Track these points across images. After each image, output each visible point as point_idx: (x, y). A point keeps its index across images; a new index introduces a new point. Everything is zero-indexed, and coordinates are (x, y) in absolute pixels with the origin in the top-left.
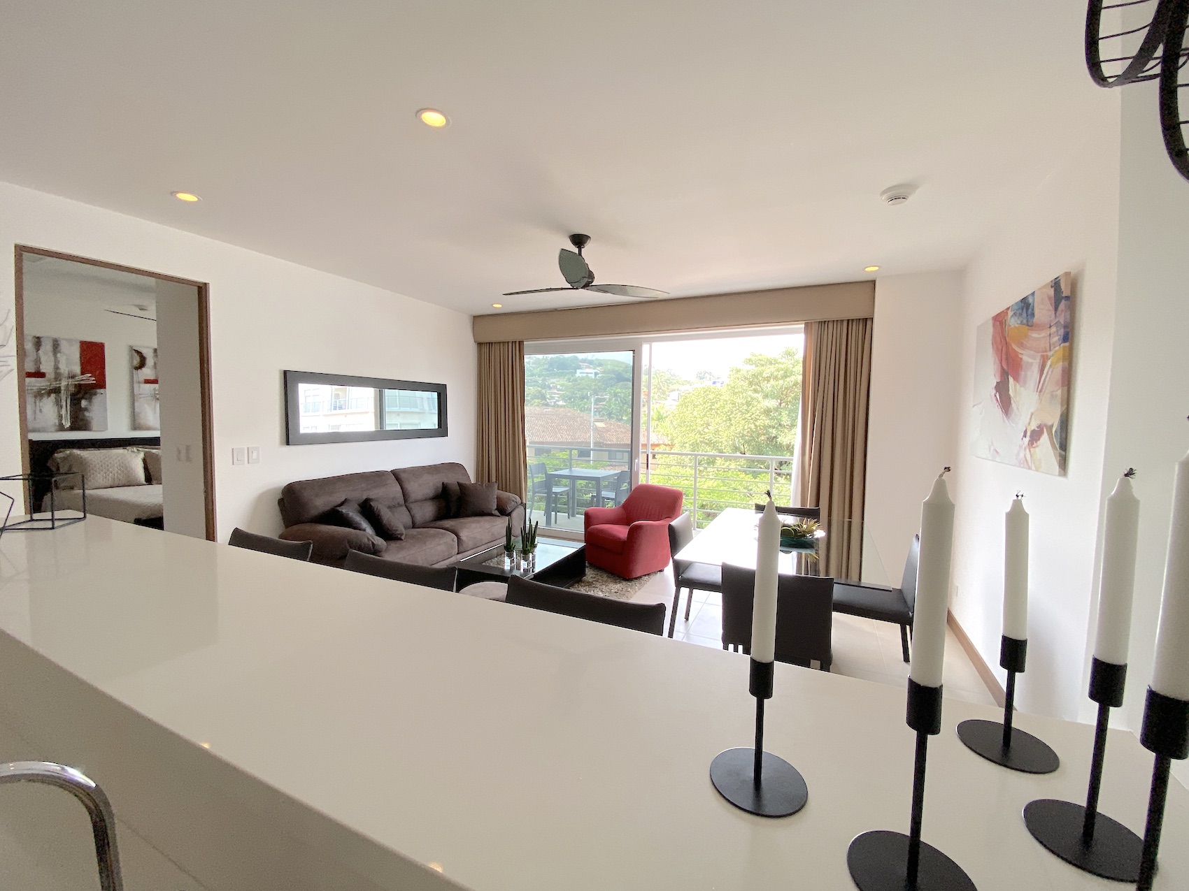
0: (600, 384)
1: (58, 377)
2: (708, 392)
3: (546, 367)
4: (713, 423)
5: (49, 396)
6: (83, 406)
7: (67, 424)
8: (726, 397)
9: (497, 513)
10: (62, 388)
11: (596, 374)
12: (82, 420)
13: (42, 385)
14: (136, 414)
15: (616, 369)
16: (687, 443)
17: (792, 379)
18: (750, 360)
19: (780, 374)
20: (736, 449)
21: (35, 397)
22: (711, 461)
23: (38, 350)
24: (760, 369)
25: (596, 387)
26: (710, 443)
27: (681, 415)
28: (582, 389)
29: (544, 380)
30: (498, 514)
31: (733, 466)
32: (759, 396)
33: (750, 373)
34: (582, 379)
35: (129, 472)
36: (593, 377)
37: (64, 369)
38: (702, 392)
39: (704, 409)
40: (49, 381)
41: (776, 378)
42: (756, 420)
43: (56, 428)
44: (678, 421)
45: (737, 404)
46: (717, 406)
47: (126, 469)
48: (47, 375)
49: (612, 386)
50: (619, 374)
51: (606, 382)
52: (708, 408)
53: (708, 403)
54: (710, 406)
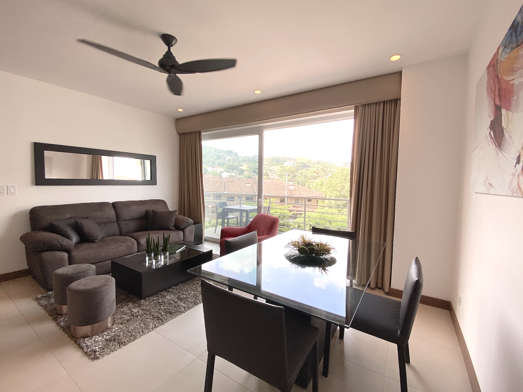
0: (295, 168)
2: (344, 171)
3: (270, 161)
4: (346, 186)
9: (173, 228)
15: (303, 161)
25: (293, 170)
27: (330, 182)
28: (286, 171)
29: (269, 167)
30: (175, 229)
34: (287, 166)
36: (292, 165)
38: (341, 171)
39: (341, 179)
44: (328, 185)
49: (301, 170)
50: (305, 164)
51: (298, 168)
52: (344, 179)
53: (344, 176)
54: (345, 177)
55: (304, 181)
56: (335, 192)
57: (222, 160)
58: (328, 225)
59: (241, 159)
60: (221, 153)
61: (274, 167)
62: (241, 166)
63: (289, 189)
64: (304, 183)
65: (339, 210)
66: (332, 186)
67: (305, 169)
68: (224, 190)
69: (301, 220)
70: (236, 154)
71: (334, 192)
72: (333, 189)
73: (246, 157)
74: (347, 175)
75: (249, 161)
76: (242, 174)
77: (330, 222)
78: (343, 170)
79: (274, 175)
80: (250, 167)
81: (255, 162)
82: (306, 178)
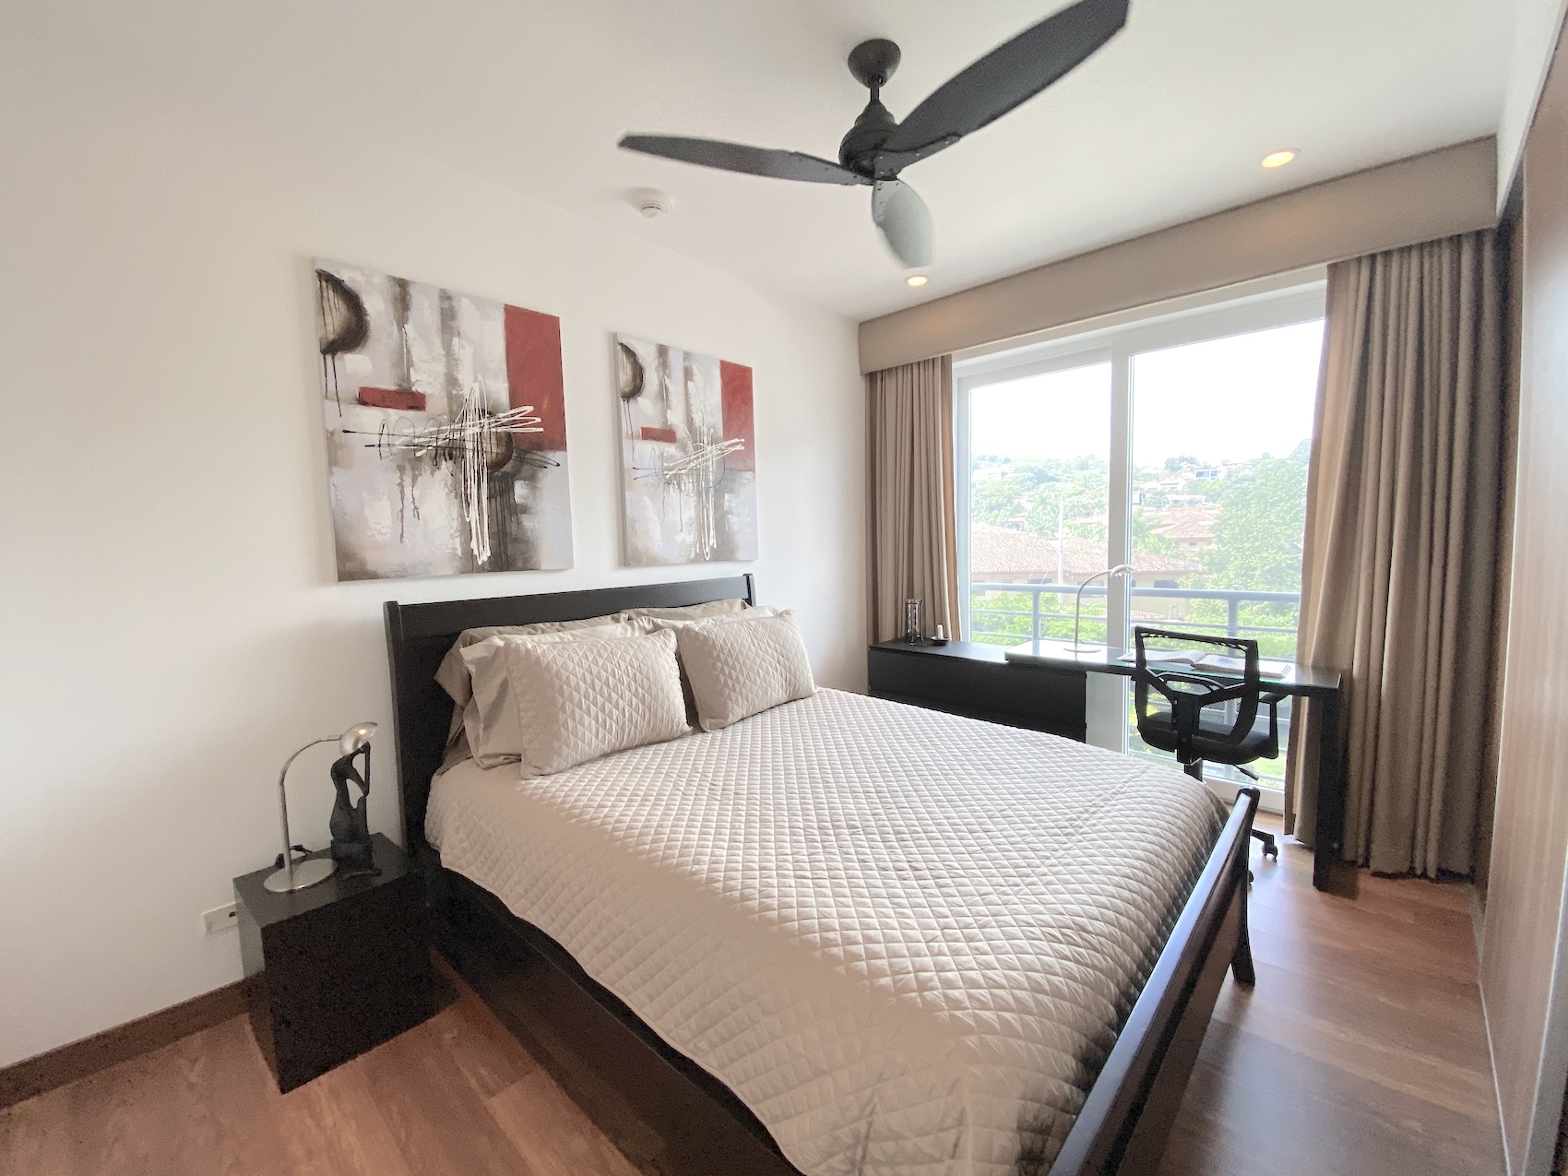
1: (457, 412)
5: (437, 465)
6: (518, 500)
7: (484, 555)
10: (469, 445)
12: (516, 540)
13: (419, 430)
14: (628, 523)
21: (401, 469)
23: (402, 321)
35: (656, 698)
37: (470, 388)
40: (434, 419)
43: (457, 564)
47: (649, 691)
48: (429, 404)
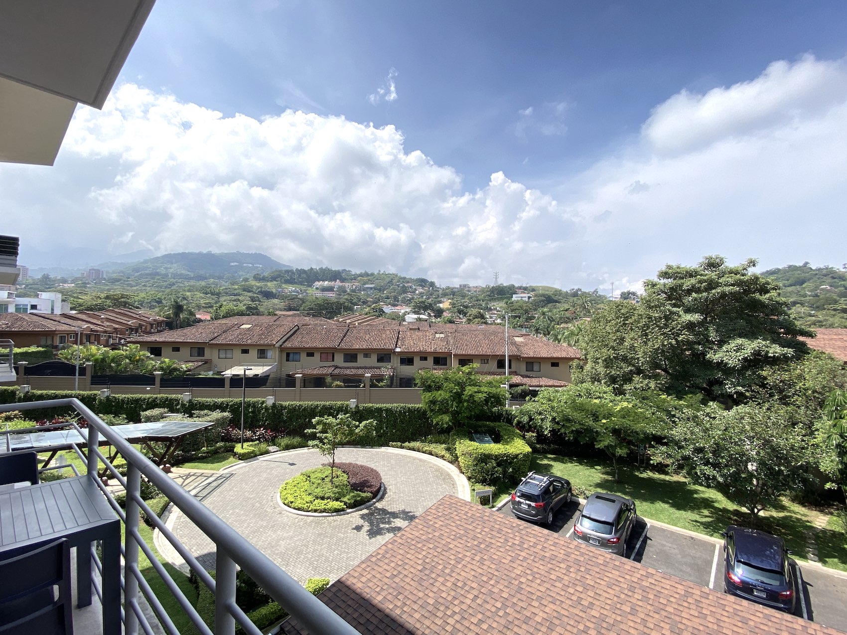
0: (532, 305)
2: (620, 307)
3: (488, 293)
4: (627, 338)
8: (641, 310)
11: (529, 298)
15: (547, 293)
16: (599, 358)
17: (719, 291)
18: (666, 273)
19: (703, 286)
20: (656, 366)
22: (628, 379)
24: (680, 282)
25: (527, 308)
26: (625, 359)
27: (593, 330)
28: (515, 310)
29: (487, 304)
31: (652, 385)
32: (680, 310)
33: (667, 286)
34: (517, 302)
36: (527, 300)
38: (614, 307)
39: (616, 324)
41: (698, 291)
42: (678, 335)
45: (653, 319)
46: (630, 321)
49: (542, 307)
50: (549, 297)
51: (537, 304)
52: (622, 323)
53: (621, 317)
54: (623, 320)
55: (548, 327)
56: (605, 350)
57: (409, 293)
58: (591, 423)
59: (441, 292)
60: (408, 282)
61: (495, 304)
62: (440, 302)
63: (515, 343)
64: (548, 330)
65: (614, 387)
66: (599, 338)
67: (550, 305)
68: (396, 344)
69: (534, 408)
70: (432, 284)
71: (603, 350)
72: (600, 344)
73: (448, 288)
74: (628, 315)
75: (453, 295)
76: (440, 316)
77: (596, 418)
78: (618, 306)
79: (494, 316)
80: (453, 305)
81: (462, 296)
82: (551, 321)
